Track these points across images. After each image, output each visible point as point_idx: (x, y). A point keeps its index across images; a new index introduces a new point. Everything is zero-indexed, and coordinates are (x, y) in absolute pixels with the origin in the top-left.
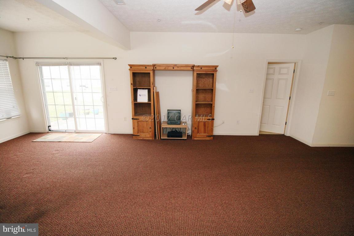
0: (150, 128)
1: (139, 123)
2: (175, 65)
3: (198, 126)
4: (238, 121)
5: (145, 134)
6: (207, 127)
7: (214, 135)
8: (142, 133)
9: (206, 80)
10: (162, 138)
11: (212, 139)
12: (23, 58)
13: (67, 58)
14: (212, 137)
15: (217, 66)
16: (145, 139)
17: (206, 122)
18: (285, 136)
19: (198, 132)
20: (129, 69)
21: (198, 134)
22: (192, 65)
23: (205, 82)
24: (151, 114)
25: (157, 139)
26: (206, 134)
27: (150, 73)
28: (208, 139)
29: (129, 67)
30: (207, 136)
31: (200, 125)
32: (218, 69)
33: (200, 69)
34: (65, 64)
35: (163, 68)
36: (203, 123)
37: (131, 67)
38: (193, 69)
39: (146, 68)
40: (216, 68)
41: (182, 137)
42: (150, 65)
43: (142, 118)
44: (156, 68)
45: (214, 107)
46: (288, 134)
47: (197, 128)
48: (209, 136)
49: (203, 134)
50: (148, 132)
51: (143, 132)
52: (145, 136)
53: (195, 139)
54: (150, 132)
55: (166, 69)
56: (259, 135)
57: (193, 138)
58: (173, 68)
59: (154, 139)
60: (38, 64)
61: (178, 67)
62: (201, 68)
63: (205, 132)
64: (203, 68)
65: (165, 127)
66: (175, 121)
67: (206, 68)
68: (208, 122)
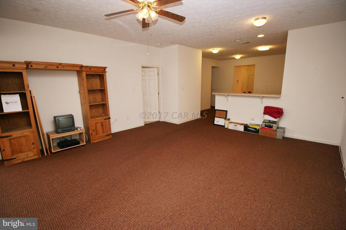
0: (33, 143)
1: (12, 141)
2: (60, 64)
3: (96, 128)
4: (128, 117)
5: (26, 153)
6: (105, 126)
7: (112, 133)
8: (19, 154)
9: (93, 80)
10: (53, 152)
11: (111, 137)
14: (111, 136)
15: (106, 68)
16: (26, 160)
17: (103, 122)
18: (161, 122)
19: (97, 134)
21: (97, 136)
22: (81, 65)
23: (92, 83)
25: (46, 155)
26: (105, 134)
27: (21, 73)
28: (107, 138)
30: (106, 136)
31: (97, 126)
32: (107, 70)
33: (89, 69)
35: (42, 67)
36: (100, 124)
38: (82, 69)
40: (105, 70)
41: (79, 144)
42: (22, 62)
43: (17, 133)
44: (31, 66)
45: (108, 106)
46: (161, 120)
47: (95, 130)
49: (102, 135)
50: (30, 150)
51: (21, 152)
52: (26, 157)
53: (94, 142)
54: (34, 149)
55: (48, 68)
56: (145, 124)
57: (91, 141)
58: (58, 67)
59: (40, 156)
61: (63, 66)
63: (103, 132)
64: (92, 69)
65: (53, 138)
66: (68, 127)
67: (96, 69)
68: (105, 121)
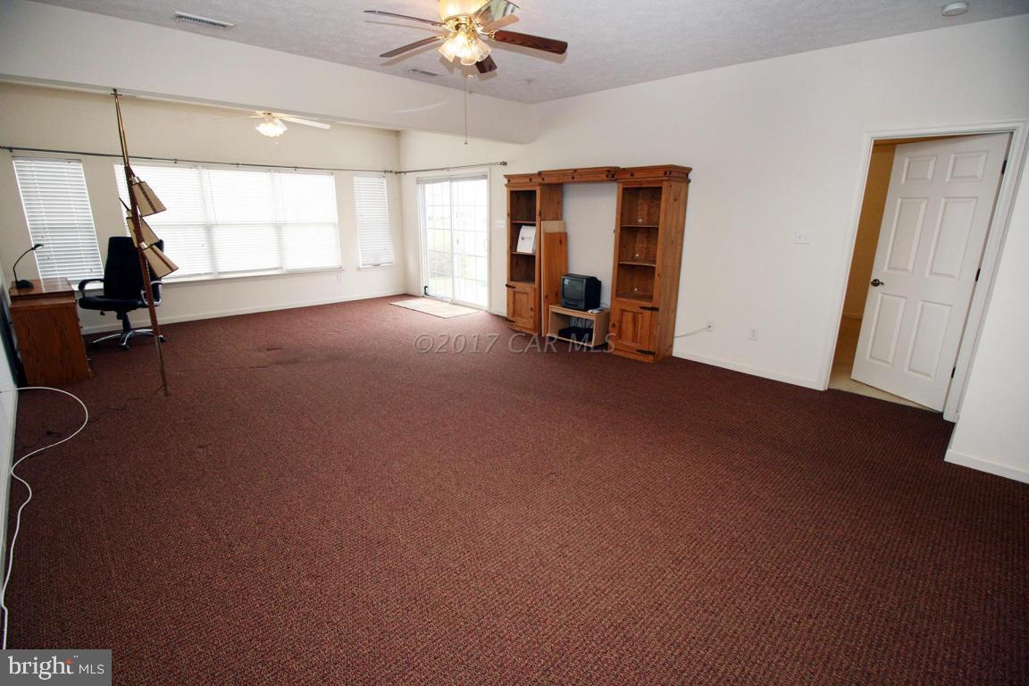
0: (532, 309)
1: (516, 296)
3: (621, 322)
4: (754, 331)
5: (525, 320)
6: (639, 327)
8: (519, 319)
10: (548, 335)
11: (651, 361)
12: (405, 172)
13: (448, 169)
16: (523, 330)
19: (619, 337)
20: (506, 185)
24: (534, 280)
26: (637, 346)
27: (535, 191)
28: (640, 358)
29: (506, 181)
30: (639, 351)
31: (624, 319)
33: (629, 176)
34: (446, 180)
36: (631, 315)
37: (509, 181)
38: (613, 177)
39: (531, 180)
40: (666, 173)
43: (520, 286)
44: (543, 180)
46: (951, 415)
47: (617, 324)
48: (642, 351)
49: (629, 344)
50: (528, 318)
51: (522, 317)
52: (523, 325)
54: (532, 318)
55: (561, 181)
58: (573, 178)
60: (418, 181)
61: (581, 175)
62: (632, 175)
63: (634, 339)
64: (637, 175)
65: (554, 311)
66: (573, 300)
67: (643, 175)
68: (642, 313)
